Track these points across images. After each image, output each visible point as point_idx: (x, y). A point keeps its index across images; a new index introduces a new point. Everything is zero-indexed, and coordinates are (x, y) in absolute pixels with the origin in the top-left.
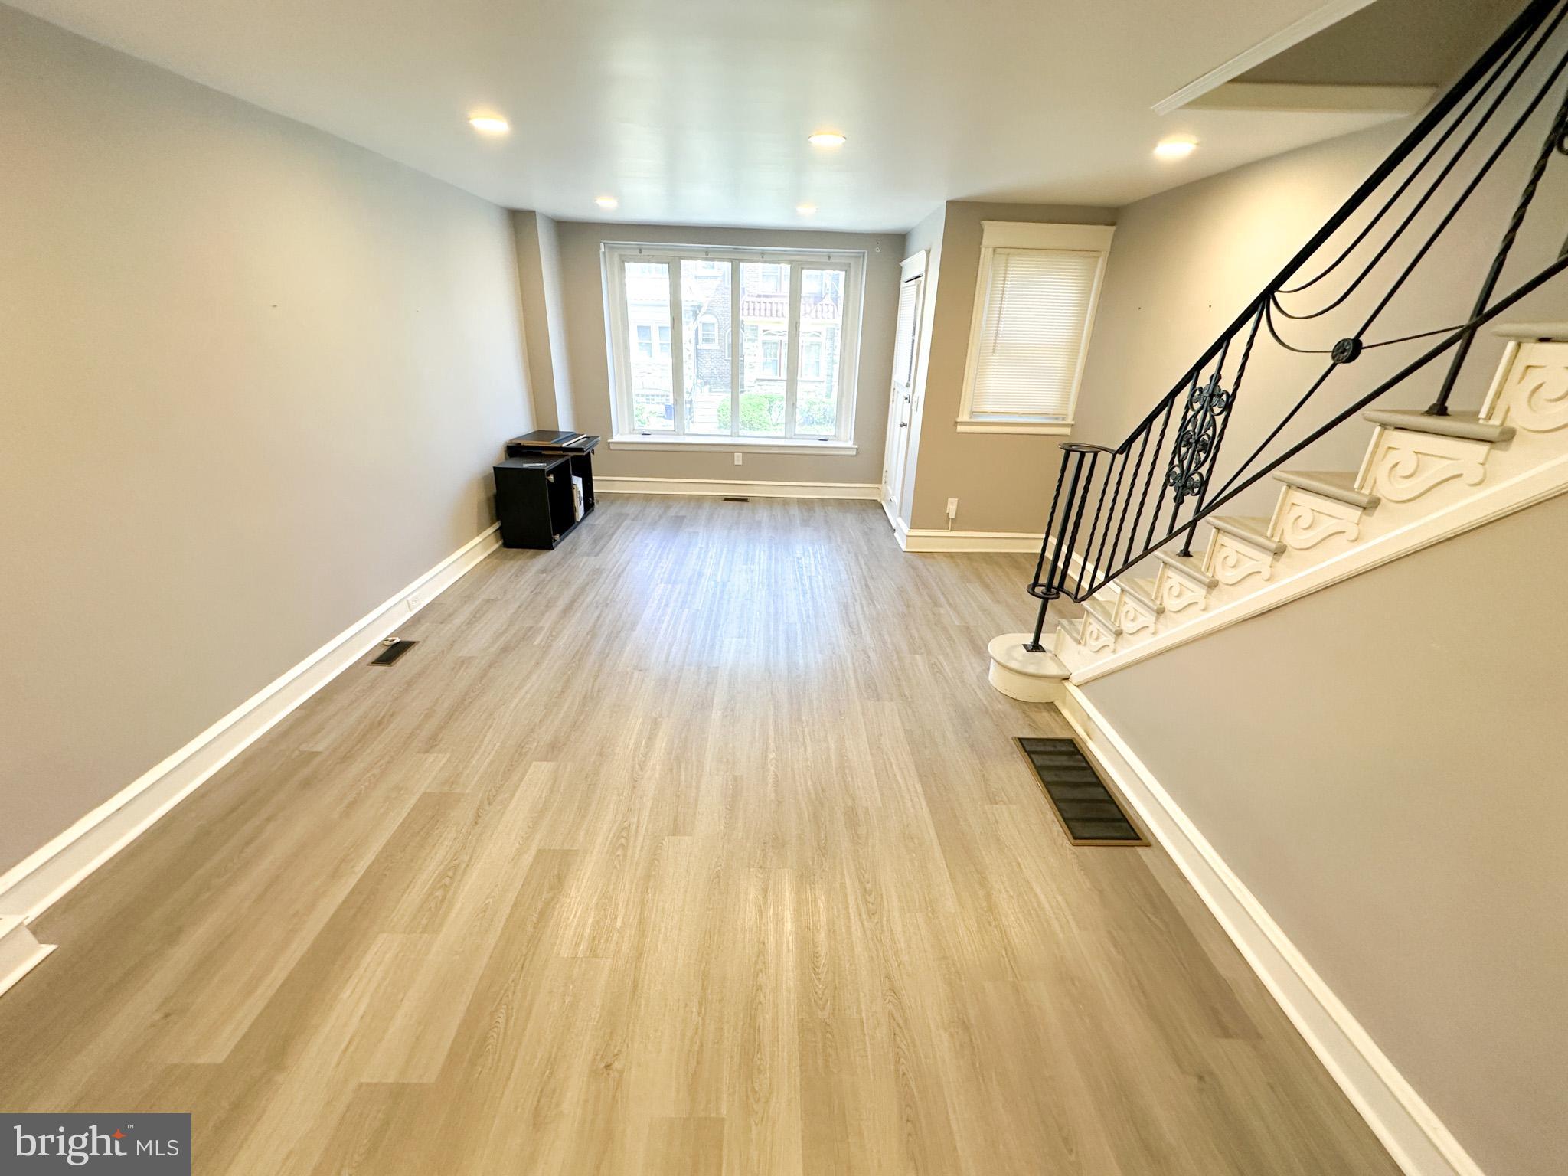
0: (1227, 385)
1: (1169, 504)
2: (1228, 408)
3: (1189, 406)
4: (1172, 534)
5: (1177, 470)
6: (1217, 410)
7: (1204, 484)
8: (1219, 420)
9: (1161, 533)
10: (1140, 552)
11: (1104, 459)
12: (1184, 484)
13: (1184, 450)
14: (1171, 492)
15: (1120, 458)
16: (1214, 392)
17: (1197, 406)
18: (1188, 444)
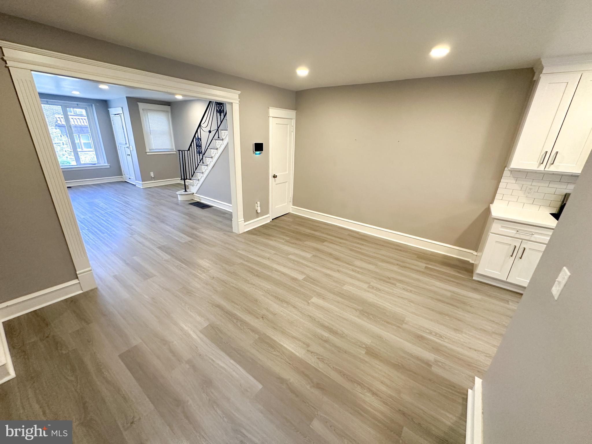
0: (199, 137)
1: (198, 156)
2: (201, 140)
3: (196, 141)
4: (200, 161)
5: (198, 151)
6: (200, 141)
7: (202, 152)
8: (200, 142)
9: (199, 161)
10: (197, 165)
11: (186, 152)
12: (199, 153)
13: (197, 147)
14: (198, 154)
15: (189, 152)
16: (199, 138)
17: (197, 141)
18: (198, 147)
